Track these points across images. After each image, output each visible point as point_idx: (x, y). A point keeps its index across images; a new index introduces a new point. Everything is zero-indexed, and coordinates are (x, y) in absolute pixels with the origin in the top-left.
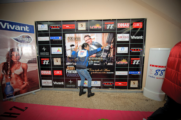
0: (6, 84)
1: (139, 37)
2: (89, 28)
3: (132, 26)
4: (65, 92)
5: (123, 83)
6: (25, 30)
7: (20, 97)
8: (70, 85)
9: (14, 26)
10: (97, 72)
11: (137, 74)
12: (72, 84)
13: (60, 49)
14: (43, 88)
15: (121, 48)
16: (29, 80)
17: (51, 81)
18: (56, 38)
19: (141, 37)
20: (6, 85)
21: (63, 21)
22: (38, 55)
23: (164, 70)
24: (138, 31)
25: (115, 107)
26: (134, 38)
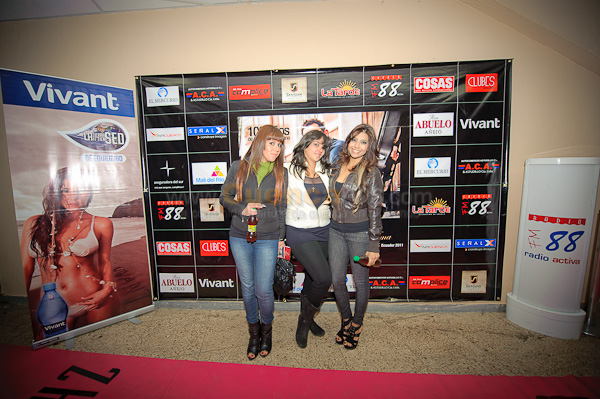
0: (42, 290)
1: (488, 122)
2: (320, 95)
3: (462, 85)
4: (238, 312)
5: (434, 278)
6: (104, 106)
7: (90, 332)
9: (69, 94)
11: (483, 246)
13: (222, 166)
14: (163, 302)
15: (427, 160)
16: (116, 276)
17: (190, 276)
18: (207, 131)
19: (495, 123)
20: (42, 293)
21: (231, 74)
22: (146, 191)
23: (581, 233)
24: (483, 102)
25: (420, 364)
26: (470, 127)
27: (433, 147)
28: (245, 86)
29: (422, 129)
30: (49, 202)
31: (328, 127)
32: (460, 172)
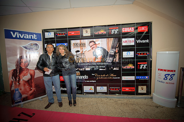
0: (15, 90)
1: (145, 41)
2: (94, 34)
3: (137, 30)
5: (130, 88)
6: (33, 38)
7: (28, 103)
9: (23, 35)
10: (103, 77)
11: (145, 78)
16: (36, 86)
19: (147, 41)
20: (15, 91)
23: (174, 75)
24: (143, 35)
25: (123, 114)
26: (140, 42)
27: (128, 48)
28: (72, 32)
30: (17, 65)
31: (97, 43)
32: (137, 56)
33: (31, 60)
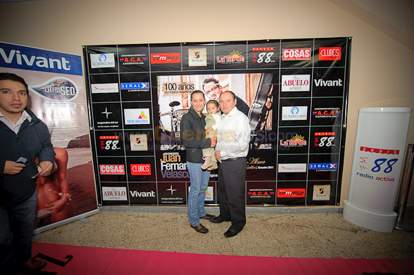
1: (334, 82)
2: (216, 61)
3: (317, 56)
4: (158, 214)
5: (294, 190)
6: (59, 67)
7: (52, 229)
8: (171, 199)
9: (33, 58)
11: (329, 168)
12: (175, 195)
13: (146, 112)
14: (105, 207)
15: (291, 108)
17: (124, 189)
18: (135, 86)
19: (339, 83)
21: (152, 45)
22: (91, 129)
23: (396, 160)
24: (331, 67)
25: (283, 250)
26: (321, 85)
27: (295, 99)
28: (162, 54)
29: (288, 86)
31: (222, 84)
32: (313, 116)
33: (57, 124)
